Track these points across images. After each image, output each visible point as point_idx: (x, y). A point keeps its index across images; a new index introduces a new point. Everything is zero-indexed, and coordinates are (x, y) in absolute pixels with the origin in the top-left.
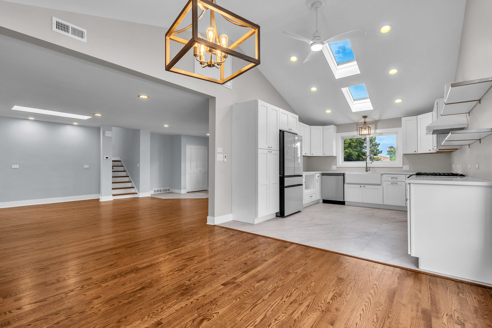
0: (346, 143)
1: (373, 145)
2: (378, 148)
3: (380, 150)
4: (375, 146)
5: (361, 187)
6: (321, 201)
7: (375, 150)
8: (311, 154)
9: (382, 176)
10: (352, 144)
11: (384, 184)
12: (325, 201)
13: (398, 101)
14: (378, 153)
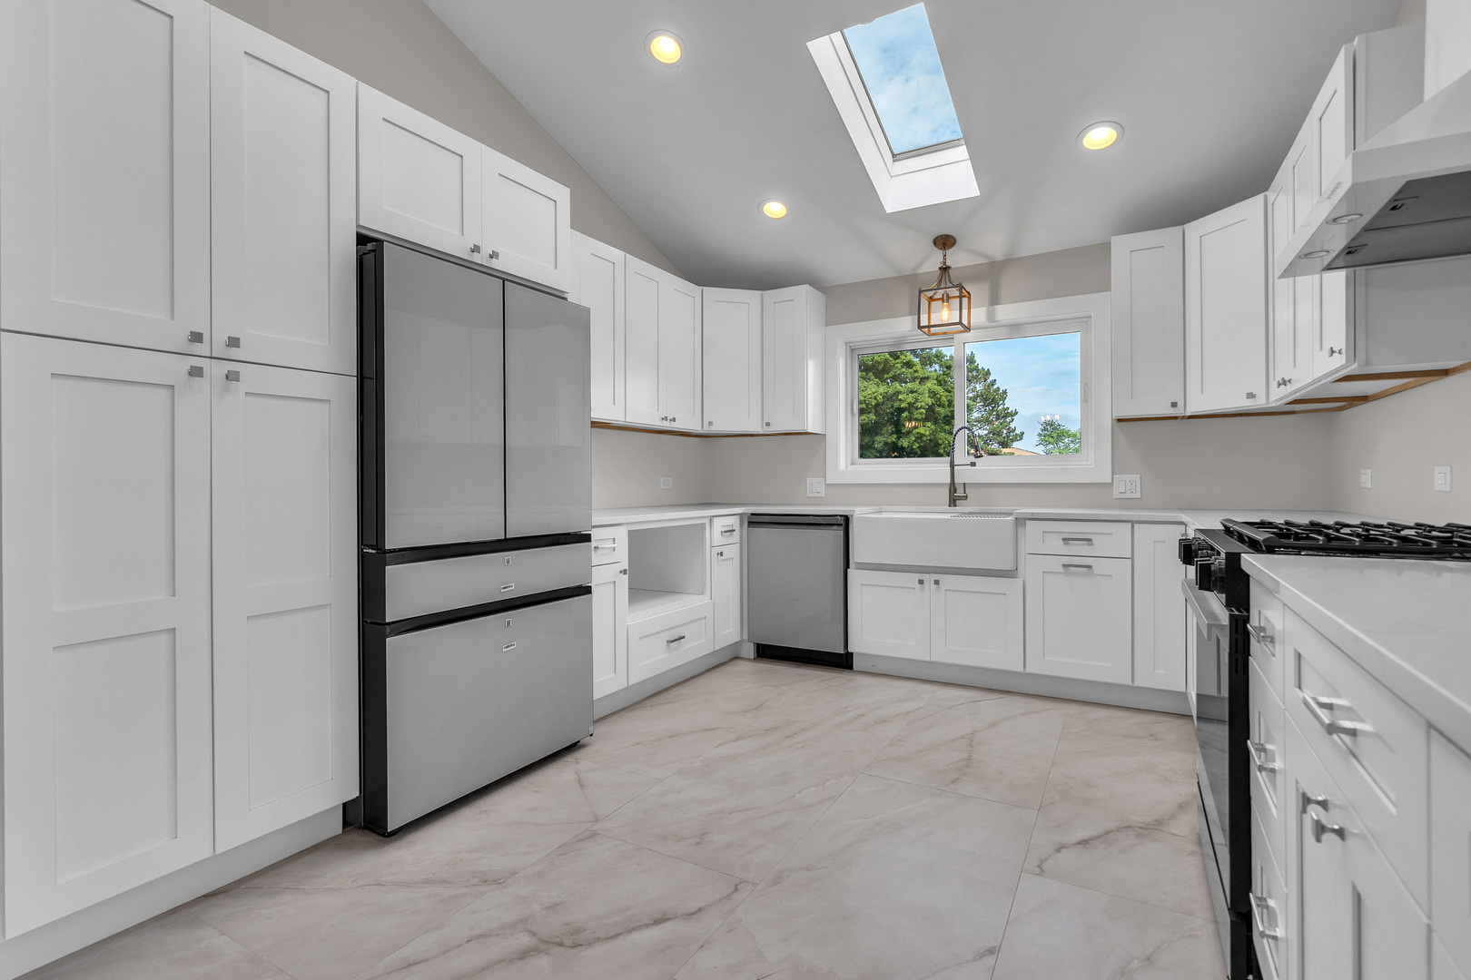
0: (921, 408)
1: (997, 415)
2: (1012, 425)
3: (1018, 432)
4: (1005, 417)
5: (921, 582)
6: (749, 651)
7: (1005, 432)
8: (706, 423)
9: (1019, 529)
10: (937, 409)
11: (1032, 569)
12: (767, 653)
13: (1100, 137)
14: (1013, 441)
